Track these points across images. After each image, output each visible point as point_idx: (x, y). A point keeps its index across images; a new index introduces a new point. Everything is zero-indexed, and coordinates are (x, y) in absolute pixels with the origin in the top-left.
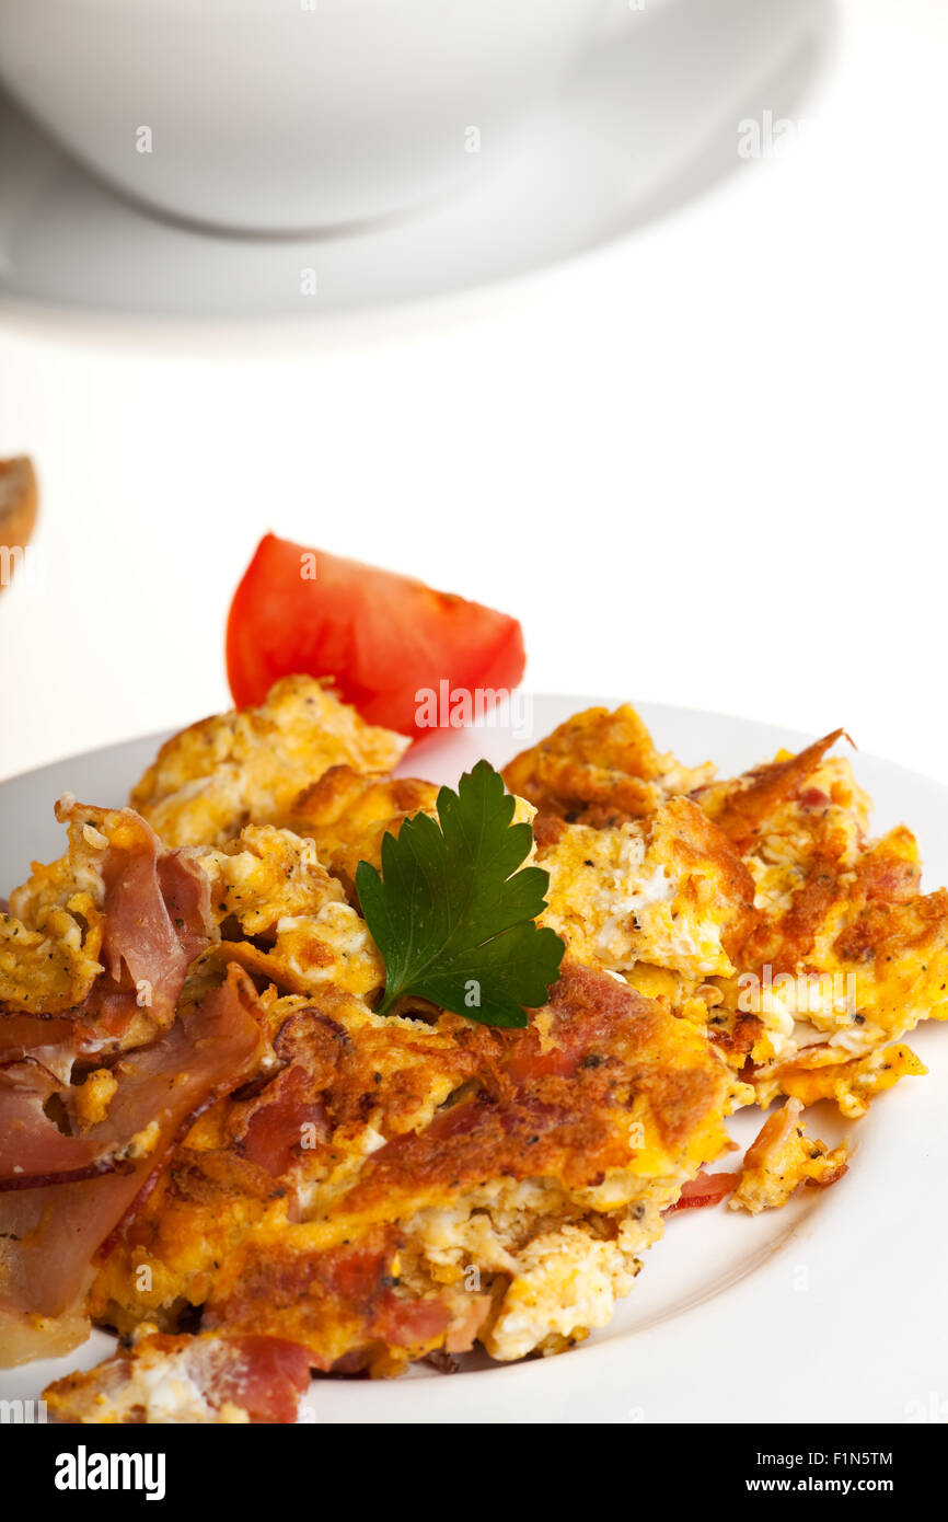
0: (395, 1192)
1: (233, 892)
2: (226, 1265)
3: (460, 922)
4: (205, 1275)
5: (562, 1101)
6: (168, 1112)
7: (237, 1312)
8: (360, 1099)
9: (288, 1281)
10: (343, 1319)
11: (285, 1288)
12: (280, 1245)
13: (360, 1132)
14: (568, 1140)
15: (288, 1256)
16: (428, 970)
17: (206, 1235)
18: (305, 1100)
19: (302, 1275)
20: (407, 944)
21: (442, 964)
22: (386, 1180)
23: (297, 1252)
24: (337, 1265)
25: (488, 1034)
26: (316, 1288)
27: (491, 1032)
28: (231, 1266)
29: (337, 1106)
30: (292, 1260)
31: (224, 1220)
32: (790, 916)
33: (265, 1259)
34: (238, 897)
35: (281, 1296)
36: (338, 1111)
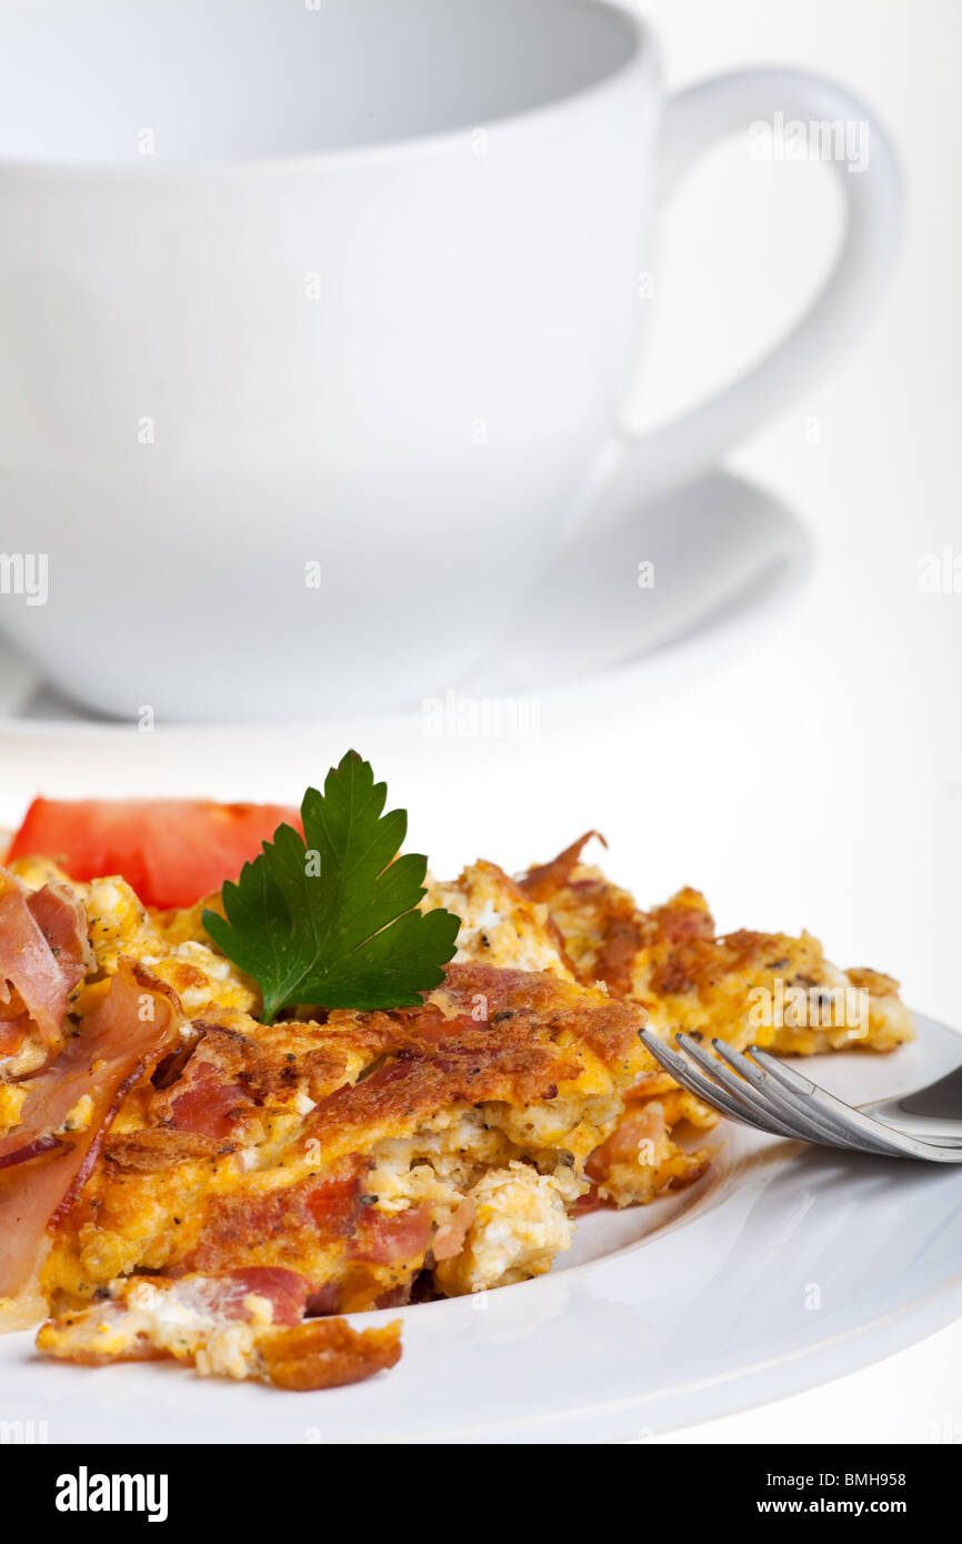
0: (348, 1128)
1: (100, 926)
2: (187, 1220)
3: (329, 934)
4: (165, 1233)
5: (489, 1044)
6: (98, 1089)
7: (207, 1260)
8: (281, 1073)
9: (259, 1220)
10: (323, 1243)
11: (258, 1227)
12: (243, 1188)
13: (293, 1095)
14: (510, 1066)
15: (255, 1197)
16: (302, 983)
17: (158, 1200)
18: (223, 1083)
19: (273, 1210)
20: (274, 967)
21: (317, 975)
22: (337, 1120)
23: (262, 1193)
24: (308, 1196)
25: (387, 1017)
26: (291, 1218)
27: (388, 1014)
28: (193, 1219)
29: (260, 1081)
30: (259, 1200)
31: (175, 1182)
32: (601, 966)
33: (230, 1203)
34: (106, 930)
35: (251, 1235)
36: (263, 1084)
